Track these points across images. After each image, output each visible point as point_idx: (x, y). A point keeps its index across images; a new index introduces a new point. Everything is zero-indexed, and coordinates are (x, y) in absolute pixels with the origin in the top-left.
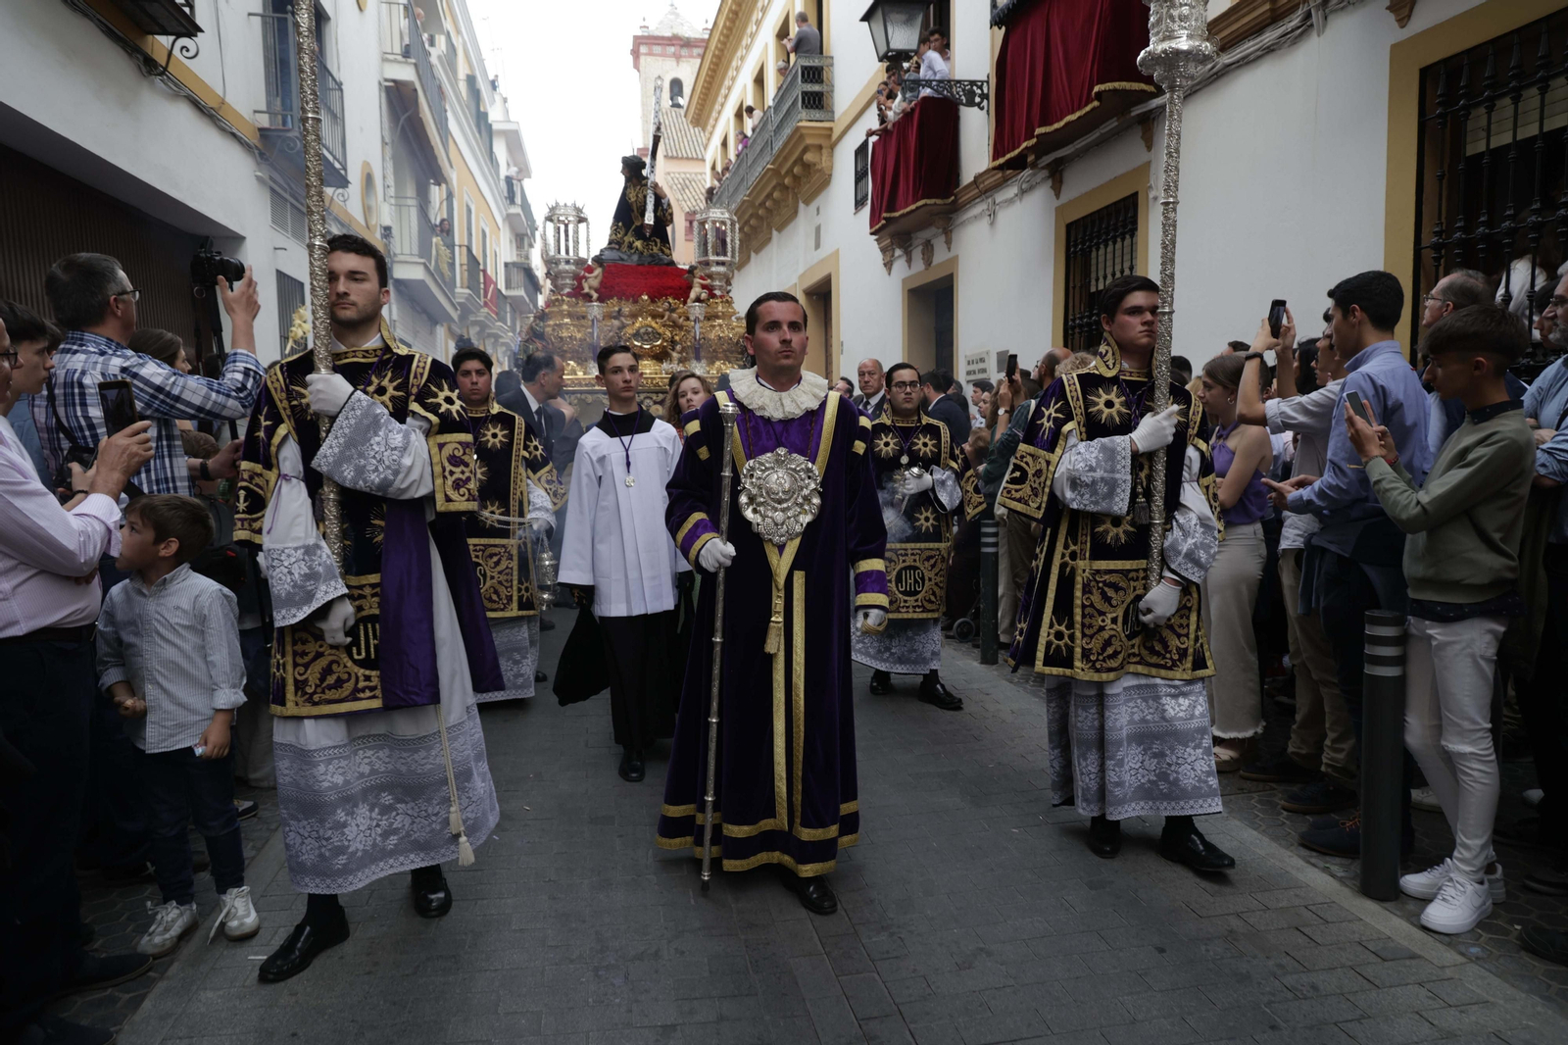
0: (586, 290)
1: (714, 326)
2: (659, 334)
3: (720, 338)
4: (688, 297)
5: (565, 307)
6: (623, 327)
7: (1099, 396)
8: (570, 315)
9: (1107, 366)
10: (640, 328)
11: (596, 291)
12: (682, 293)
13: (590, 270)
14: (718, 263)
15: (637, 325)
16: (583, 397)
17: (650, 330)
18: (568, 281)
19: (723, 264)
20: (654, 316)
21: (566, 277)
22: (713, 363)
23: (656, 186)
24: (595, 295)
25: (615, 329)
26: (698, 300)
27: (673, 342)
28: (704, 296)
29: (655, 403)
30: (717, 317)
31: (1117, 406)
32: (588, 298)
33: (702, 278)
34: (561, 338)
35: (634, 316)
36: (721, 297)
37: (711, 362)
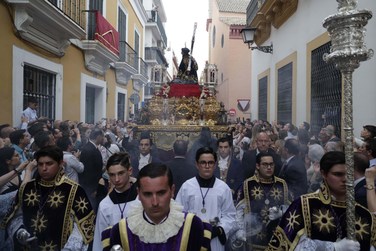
0: (164, 94)
1: (209, 107)
2: (188, 110)
3: (210, 112)
4: (200, 96)
5: (156, 100)
6: (176, 107)
7: (319, 215)
8: (158, 103)
9: (325, 197)
10: (181, 108)
11: (168, 94)
12: (198, 95)
13: (166, 87)
14: (211, 85)
15: (181, 107)
16: (159, 133)
17: (185, 108)
18: (158, 91)
19: (213, 85)
20: (187, 103)
21: (157, 89)
22: (208, 120)
23: (192, 57)
24: (167, 96)
25: (173, 108)
26: (203, 98)
27: (193, 113)
28: (205, 96)
29: (185, 135)
30: (210, 104)
31: (329, 222)
32: (165, 97)
33: (205, 90)
34: (153, 111)
35: (180, 103)
36: (212, 96)
37: (207, 120)
